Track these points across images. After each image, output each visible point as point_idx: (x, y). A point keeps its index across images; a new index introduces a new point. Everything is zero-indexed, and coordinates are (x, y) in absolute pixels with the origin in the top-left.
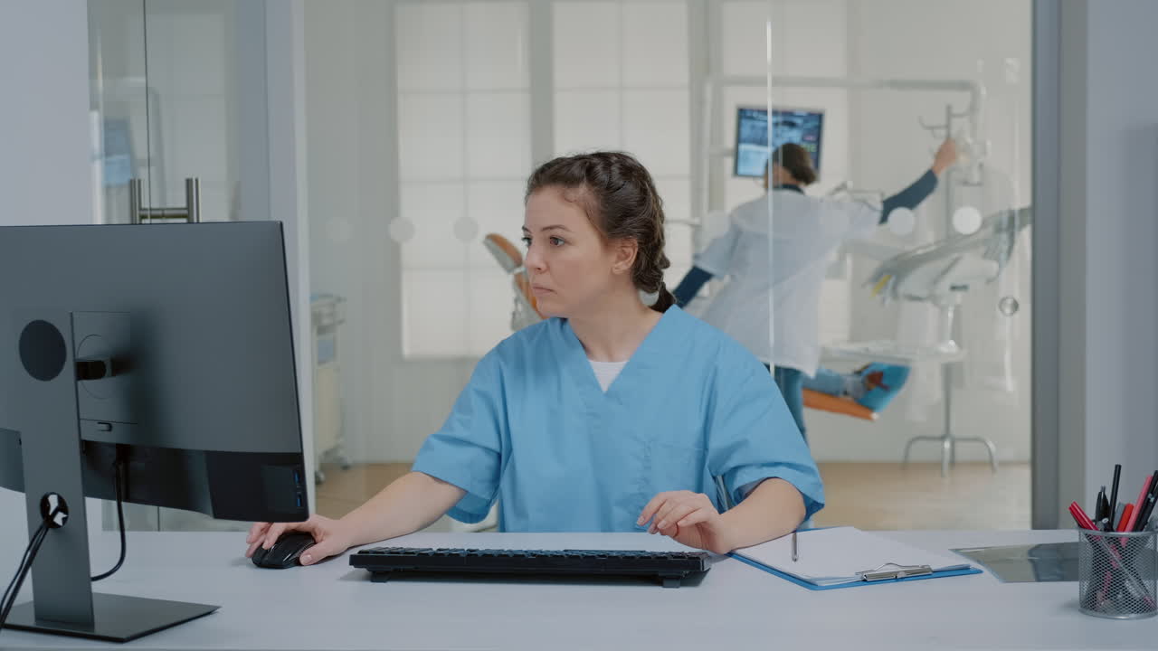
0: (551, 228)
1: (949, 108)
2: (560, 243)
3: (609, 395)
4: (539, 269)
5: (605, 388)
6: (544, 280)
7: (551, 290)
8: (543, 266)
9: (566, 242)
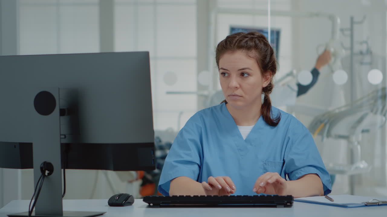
0: (243, 69)
1: (352, 19)
2: (246, 75)
3: (246, 141)
4: (236, 87)
5: (244, 138)
6: (239, 92)
7: (242, 96)
8: (238, 86)
9: (249, 75)
